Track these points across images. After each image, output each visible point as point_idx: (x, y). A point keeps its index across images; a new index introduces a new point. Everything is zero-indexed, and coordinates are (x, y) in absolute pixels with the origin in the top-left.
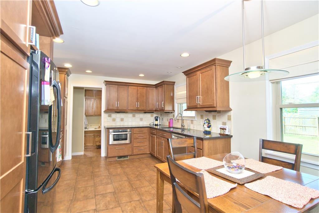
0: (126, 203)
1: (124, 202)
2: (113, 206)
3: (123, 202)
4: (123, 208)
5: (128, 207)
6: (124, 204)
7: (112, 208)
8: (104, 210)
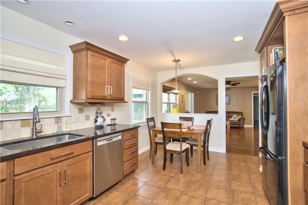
0: (198, 198)
1: (199, 200)
2: (212, 201)
3: (201, 200)
4: (205, 195)
5: (200, 193)
6: (201, 198)
7: (214, 199)
8: (222, 202)
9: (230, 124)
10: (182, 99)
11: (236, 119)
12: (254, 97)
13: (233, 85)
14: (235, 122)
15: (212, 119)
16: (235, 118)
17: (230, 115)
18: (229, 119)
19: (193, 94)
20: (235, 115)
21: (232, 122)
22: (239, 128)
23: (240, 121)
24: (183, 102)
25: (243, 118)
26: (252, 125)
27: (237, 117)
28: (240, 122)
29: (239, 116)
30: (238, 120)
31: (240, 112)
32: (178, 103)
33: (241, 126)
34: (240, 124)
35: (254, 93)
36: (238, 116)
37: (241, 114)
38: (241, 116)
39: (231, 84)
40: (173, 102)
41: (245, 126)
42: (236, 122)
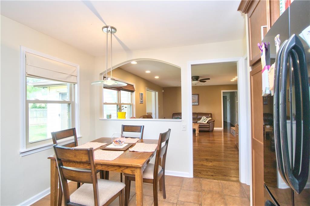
9: (199, 128)
10: (141, 99)
11: (205, 122)
12: (223, 96)
13: (201, 81)
14: (204, 124)
15: (170, 130)
16: (205, 120)
17: (199, 117)
18: (198, 122)
19: (157, 93)
20: (204, 117)
21: (200, 125)
22: (208, 131)
23: (209, 123)
24: (142, 103)
25: (213, 120)
26: (222, 127)
27: (207, 120)
28: (209, 125)
29: (209, 118)
30: (208, 122)
31: (209, 114)
32: (134, 104)
33: (211, 129)
34: (209, 127)
35: (223, 92)
36: (207, 118)
37: (210, 115)
38: (211, 118)
39: (199, 79)
40: (128, 103)
41: (215, 128)
42: (206, 125)
